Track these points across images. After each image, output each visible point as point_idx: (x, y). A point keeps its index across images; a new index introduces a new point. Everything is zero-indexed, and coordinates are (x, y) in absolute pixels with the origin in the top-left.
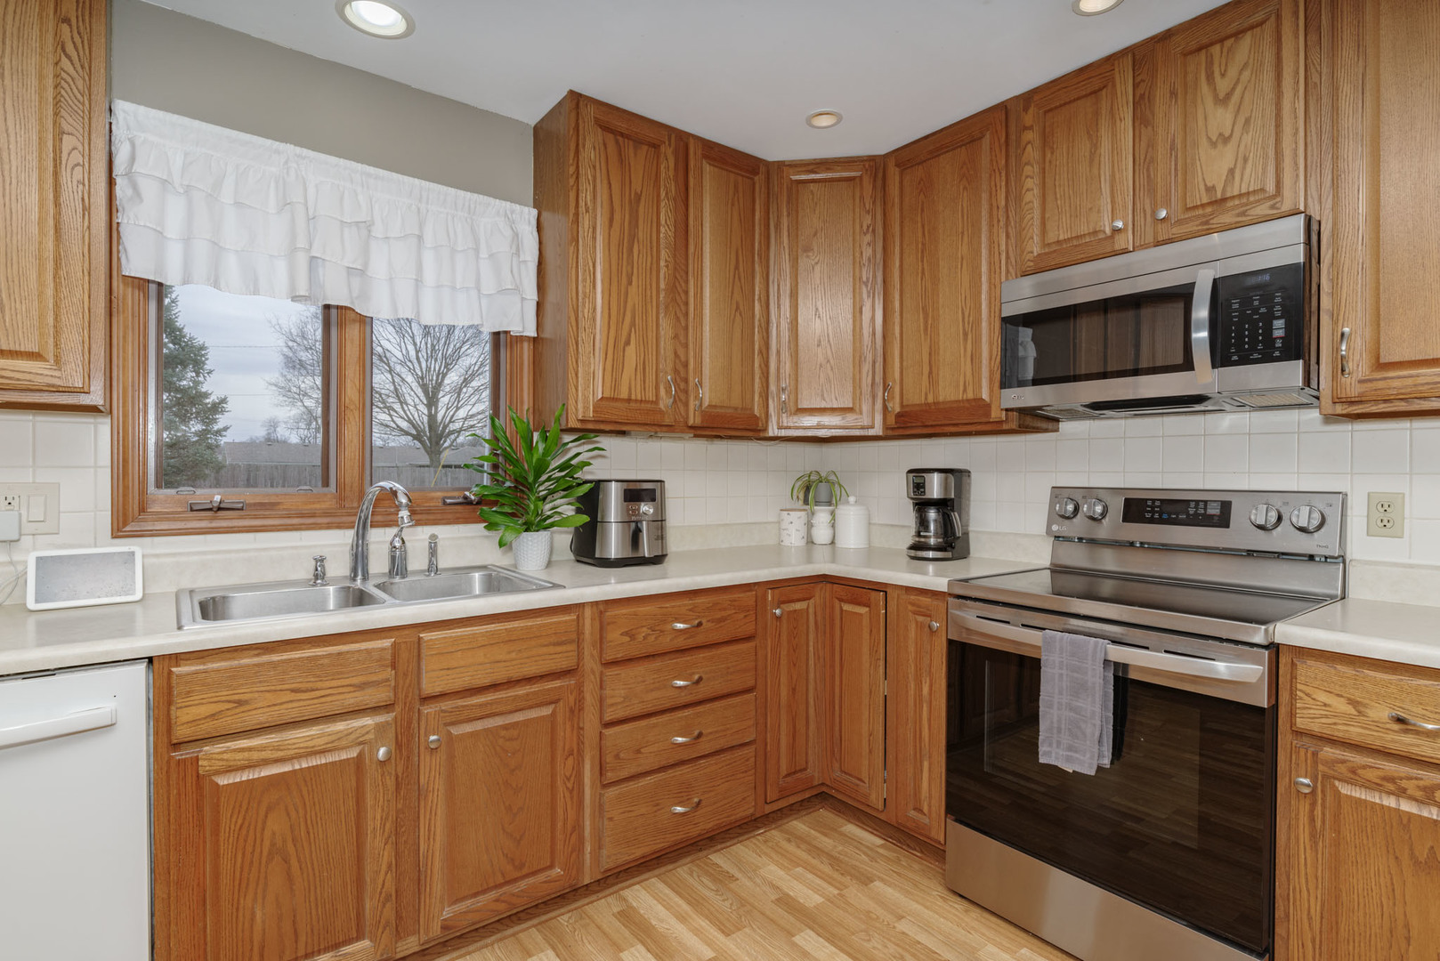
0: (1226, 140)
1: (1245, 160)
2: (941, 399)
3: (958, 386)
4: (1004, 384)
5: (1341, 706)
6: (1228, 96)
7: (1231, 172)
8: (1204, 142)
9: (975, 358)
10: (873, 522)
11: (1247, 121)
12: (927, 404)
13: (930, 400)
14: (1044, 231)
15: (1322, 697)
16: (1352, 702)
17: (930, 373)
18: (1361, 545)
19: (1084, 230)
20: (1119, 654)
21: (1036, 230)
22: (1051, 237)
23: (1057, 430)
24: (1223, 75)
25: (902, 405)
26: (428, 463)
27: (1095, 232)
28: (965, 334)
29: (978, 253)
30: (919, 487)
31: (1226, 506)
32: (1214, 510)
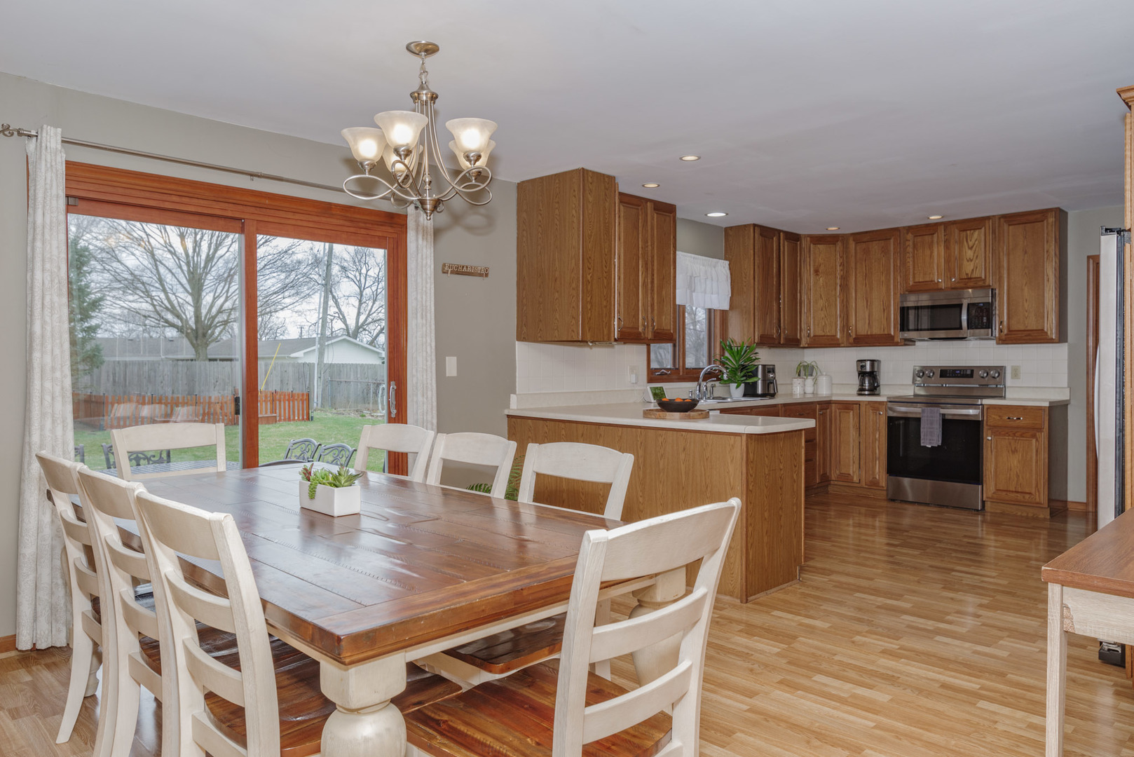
0: (971, 260)
1: (977, 268)
2: (874, 333)
3: (881, 329)
4: (902, 329)
5: (997, 418)
6: (972, 247)
7: (973, 270)
8: (965, 260)
9: (888, 319)
10: (833, 382)
11: (977, 257)
12: (867, 335)
13: (869, 333)
14: (914, 277)
15: (994, 416)
16: (1000, 416)
17: (869, 323)
18: (1009, 381)
19: (928, 279)
20: (943, 411)
21: (911, 277)
22: (917, 280)
23: (915, 345)
24: (971, 241)
25: (856, 334)
26: (192, 357)
27: (932, 281)
28: (884, 310)
29: (889, 280)
30: (863, 367)
31: (972, 371)
32: (969, 372)
